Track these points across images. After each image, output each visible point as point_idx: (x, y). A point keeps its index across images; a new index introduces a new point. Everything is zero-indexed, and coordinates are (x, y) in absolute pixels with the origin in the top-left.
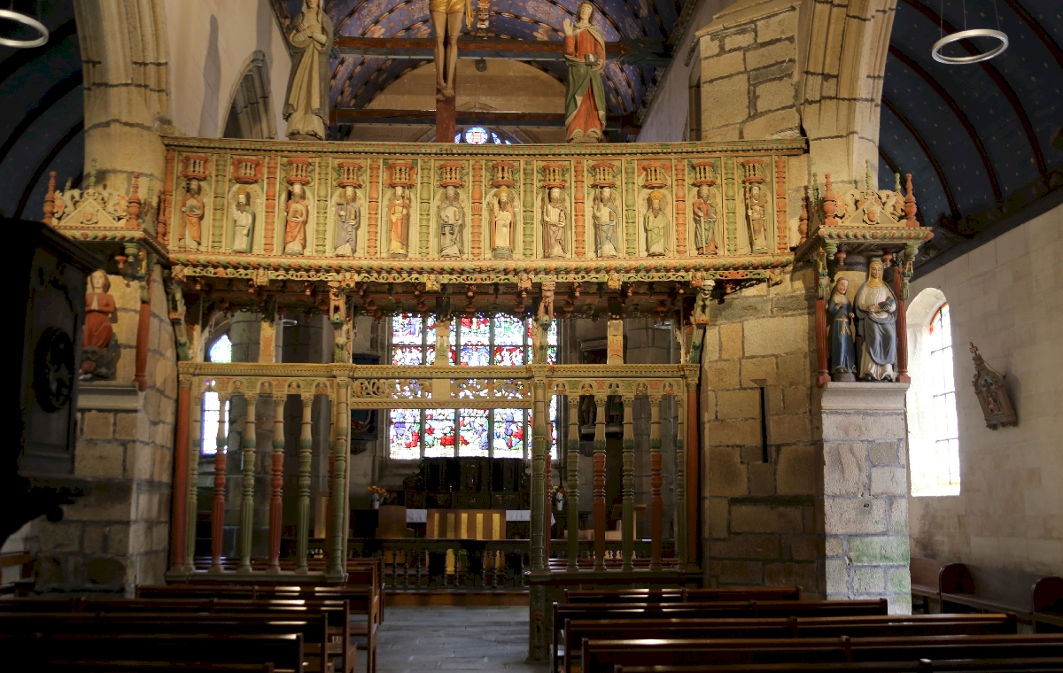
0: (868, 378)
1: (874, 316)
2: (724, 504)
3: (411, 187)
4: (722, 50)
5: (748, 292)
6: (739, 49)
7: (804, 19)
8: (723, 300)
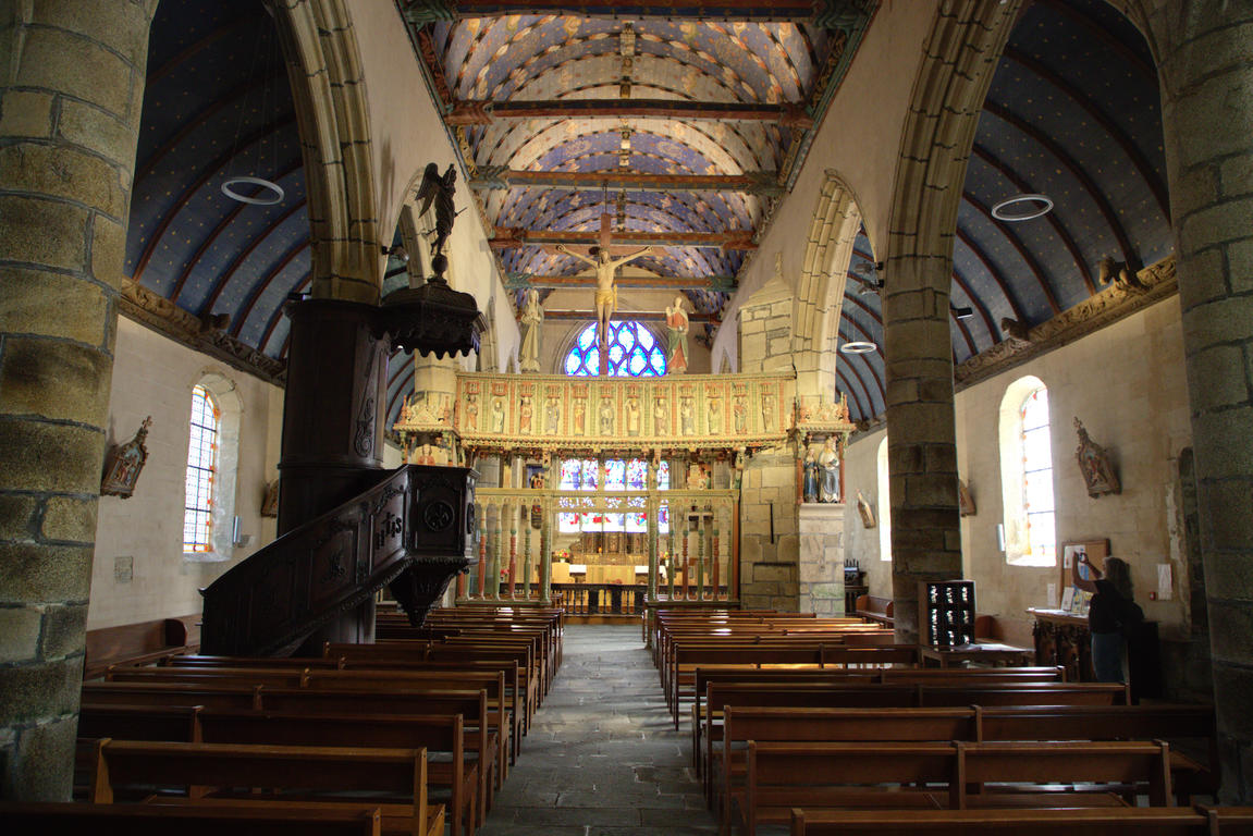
0: (824, 501)
1: (827, 469)
2: (751, 565)
3: (586, 398)
4: (753, 319)
5: (764, 452)
6: (762, 318)
7: (795, 307)
8: (751, 457)
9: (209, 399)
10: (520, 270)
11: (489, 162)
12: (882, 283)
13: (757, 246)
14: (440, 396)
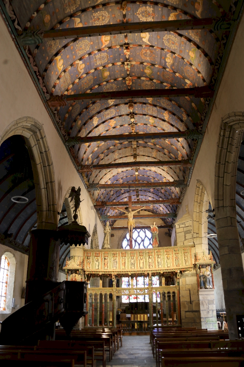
0: (207, 288)
1: (207, 277)
2: (184, 312)
3: (125, 256)
4: (180, 228)
5: (186, 272)
6: (182, 227)
7: (193, 223)
8: (182, 274)
9: (6, 260)
10: (105, 214)
11: (93, 182)
12: (214, 216)
13: (181, 203)
14: (78, 257)
